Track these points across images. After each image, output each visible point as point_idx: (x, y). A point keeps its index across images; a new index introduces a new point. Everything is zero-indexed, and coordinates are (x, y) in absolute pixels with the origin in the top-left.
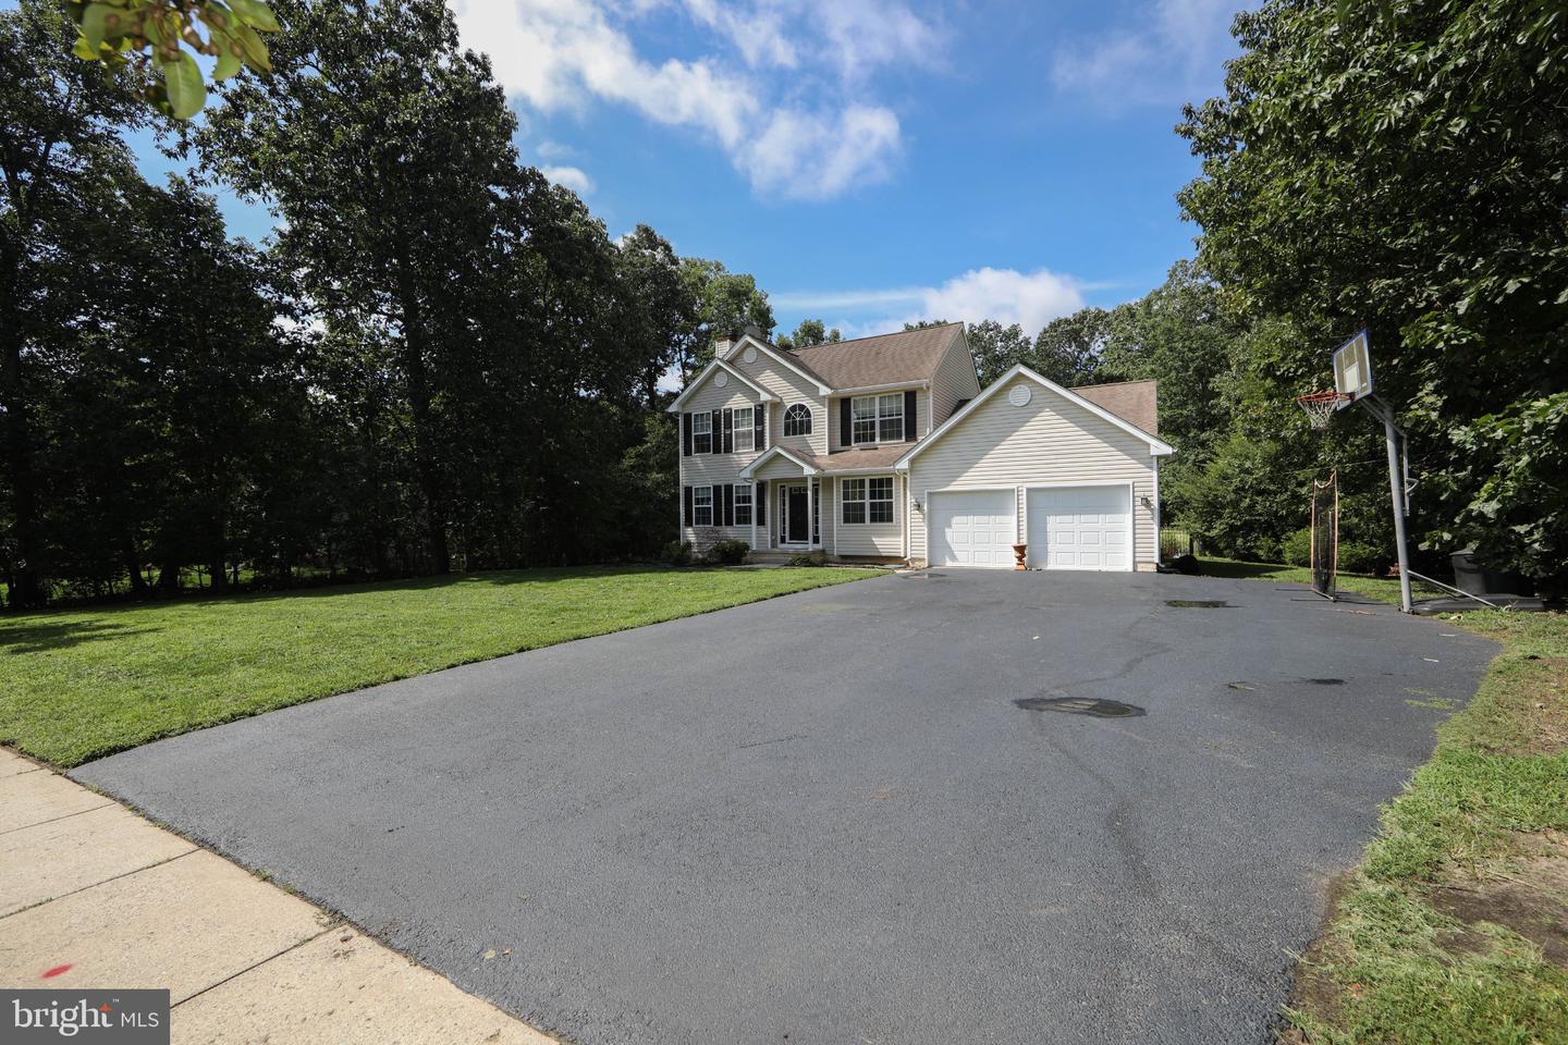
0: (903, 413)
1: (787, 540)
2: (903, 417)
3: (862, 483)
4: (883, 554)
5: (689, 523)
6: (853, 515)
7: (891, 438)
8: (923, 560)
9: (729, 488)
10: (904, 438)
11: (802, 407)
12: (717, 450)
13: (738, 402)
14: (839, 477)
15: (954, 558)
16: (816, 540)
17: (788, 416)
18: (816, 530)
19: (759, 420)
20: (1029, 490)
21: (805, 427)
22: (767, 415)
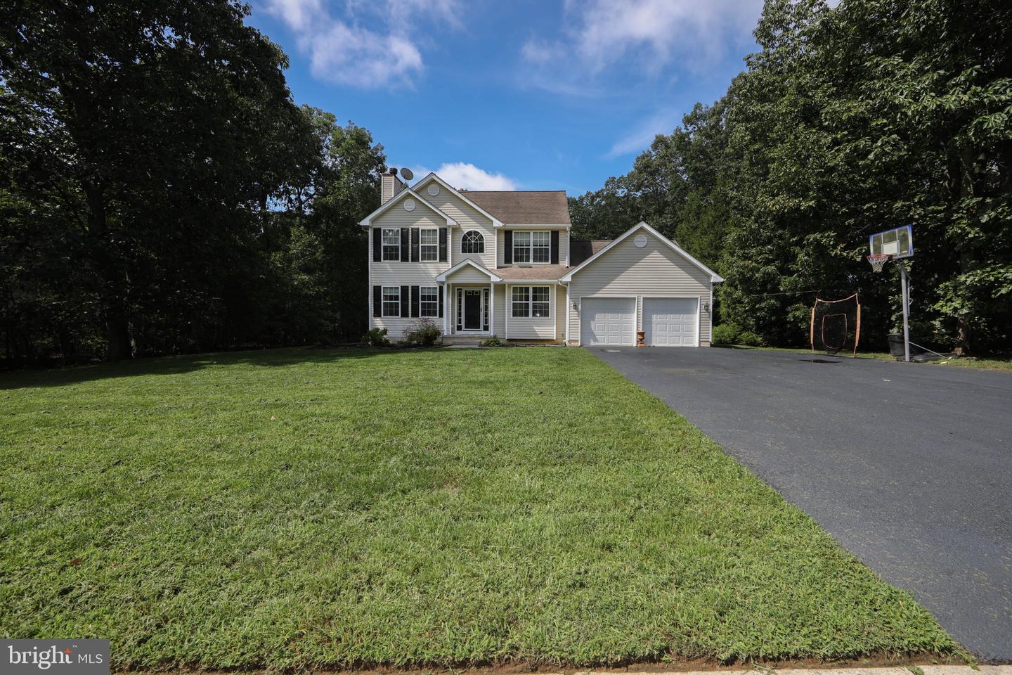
0: (550, 245)
1: (463, 328)
2: (550, 247)
3: (527, 289)
4: (542, 338)
5: (377, 314)
6: (520, 311)
7: (541, 260)
8: (577, 341)
9: (415, 289)
10: (550, 261)
11: (476, 233)
12: (405, 259)
13: (425, 224)
14: (510, 285)
15: (596, 340)
16: (486, 328)
17: (464, 239)
18: (486, 321)
19: (443, 240)
20: (644, 298)
21: (479, 247)
22: (450, 237)
